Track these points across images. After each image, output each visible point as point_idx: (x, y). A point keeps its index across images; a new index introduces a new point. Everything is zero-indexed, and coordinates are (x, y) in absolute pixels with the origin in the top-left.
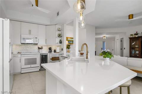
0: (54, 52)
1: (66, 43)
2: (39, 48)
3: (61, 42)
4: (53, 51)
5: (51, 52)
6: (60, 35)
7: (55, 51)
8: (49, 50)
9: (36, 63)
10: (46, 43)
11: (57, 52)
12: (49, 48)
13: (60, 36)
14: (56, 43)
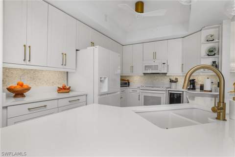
0: (201, 90)
2: (171, 81)
6: (212, 51)
10: (183, 71)
11: (205, 91)
12: (190, 81)
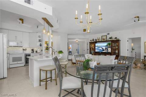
1: (45, 46)
2: (24, 50)
3: (41, 45)
4: (35, 51)
5: (33, 52)
7: (36, 52)
8: (32, 51)
9: (21, 60)
10: (29, 46)
11: (38, 52)
12: (32, 50)
13: (40, 41)
14: (37, 46)
